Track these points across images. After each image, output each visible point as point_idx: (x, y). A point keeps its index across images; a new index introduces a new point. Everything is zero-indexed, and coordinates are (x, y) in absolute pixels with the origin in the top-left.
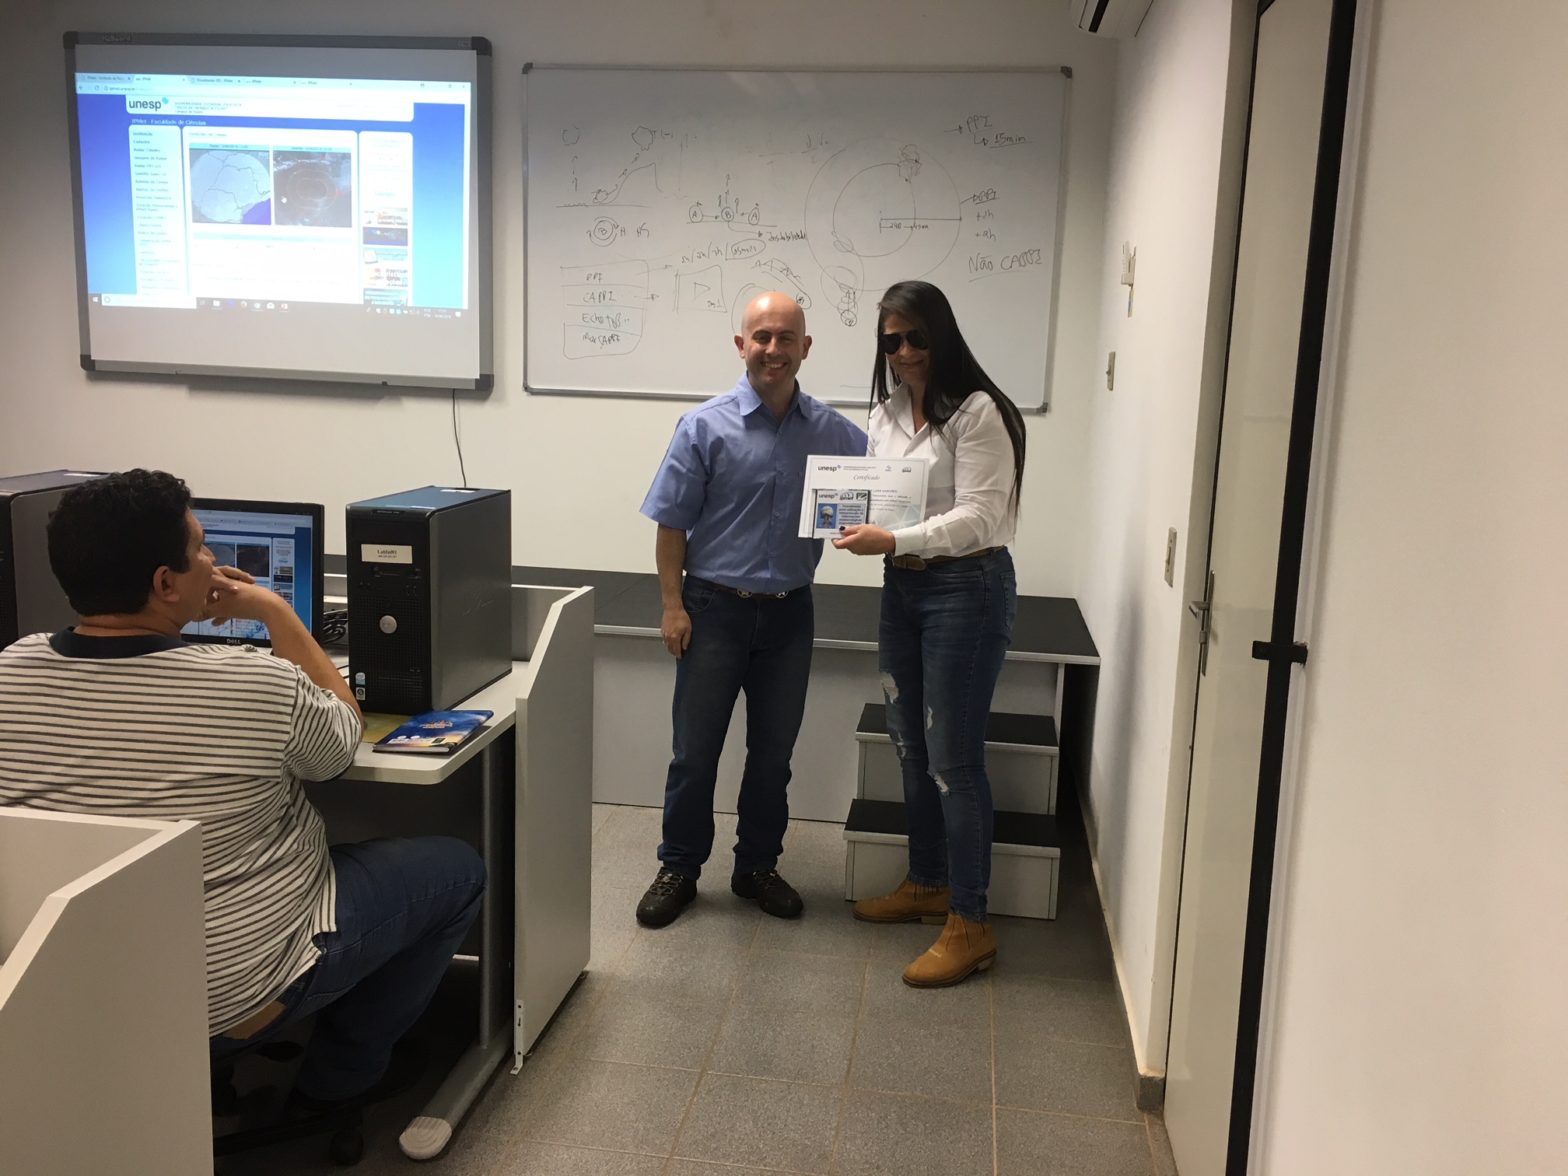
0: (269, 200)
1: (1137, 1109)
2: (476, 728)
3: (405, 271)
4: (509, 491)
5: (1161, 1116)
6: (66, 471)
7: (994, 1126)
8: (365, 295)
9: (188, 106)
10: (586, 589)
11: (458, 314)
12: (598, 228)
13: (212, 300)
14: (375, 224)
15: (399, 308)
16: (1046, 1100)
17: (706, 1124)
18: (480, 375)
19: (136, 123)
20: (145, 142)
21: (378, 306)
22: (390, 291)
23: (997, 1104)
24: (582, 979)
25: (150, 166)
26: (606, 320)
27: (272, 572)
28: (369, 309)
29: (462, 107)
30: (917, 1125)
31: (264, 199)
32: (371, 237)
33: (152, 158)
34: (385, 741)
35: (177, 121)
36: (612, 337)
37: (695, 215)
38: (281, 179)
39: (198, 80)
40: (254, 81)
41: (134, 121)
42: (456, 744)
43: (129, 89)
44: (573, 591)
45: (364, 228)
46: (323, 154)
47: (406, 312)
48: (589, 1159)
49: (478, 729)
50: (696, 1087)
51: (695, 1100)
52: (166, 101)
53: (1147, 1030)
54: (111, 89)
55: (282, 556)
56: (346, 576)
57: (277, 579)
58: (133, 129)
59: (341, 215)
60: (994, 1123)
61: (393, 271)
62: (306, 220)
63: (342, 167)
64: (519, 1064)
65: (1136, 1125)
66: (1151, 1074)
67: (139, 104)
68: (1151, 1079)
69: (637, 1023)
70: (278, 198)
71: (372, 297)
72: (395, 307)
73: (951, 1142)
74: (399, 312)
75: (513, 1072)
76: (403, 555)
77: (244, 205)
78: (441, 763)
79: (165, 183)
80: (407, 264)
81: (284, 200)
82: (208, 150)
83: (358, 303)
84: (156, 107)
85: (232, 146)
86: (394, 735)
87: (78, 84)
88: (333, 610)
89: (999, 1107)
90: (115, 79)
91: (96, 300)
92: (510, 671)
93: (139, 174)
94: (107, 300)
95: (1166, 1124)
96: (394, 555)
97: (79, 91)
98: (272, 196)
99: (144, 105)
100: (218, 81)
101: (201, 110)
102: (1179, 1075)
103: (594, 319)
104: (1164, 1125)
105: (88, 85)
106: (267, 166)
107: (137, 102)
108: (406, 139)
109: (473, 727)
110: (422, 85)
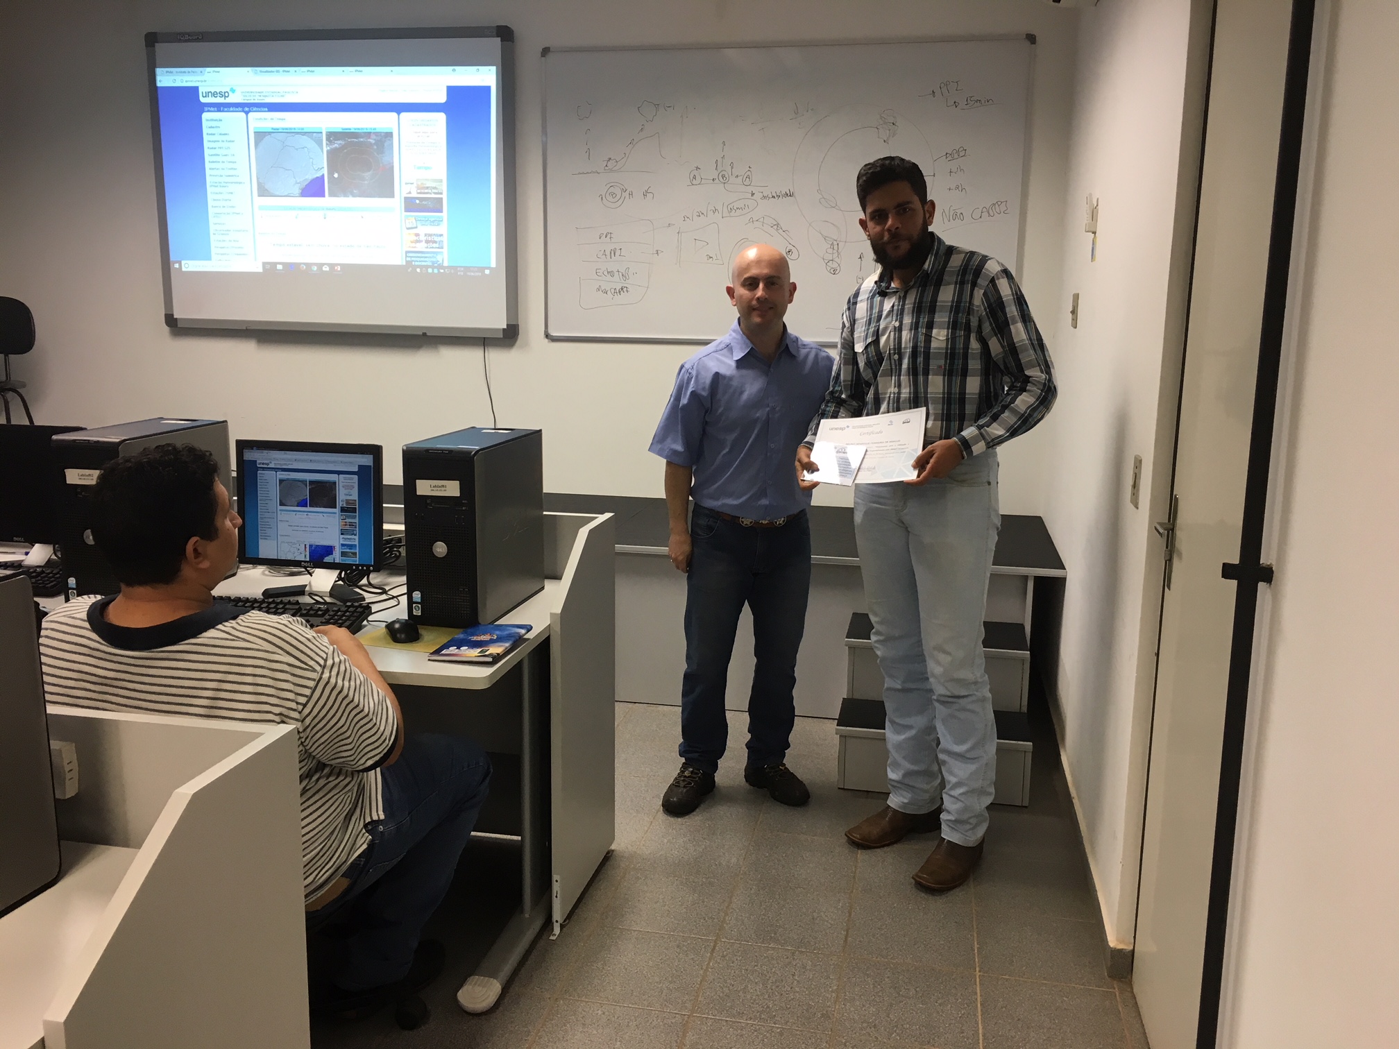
0: (323, 176)
1: (1107, 977)
2: (517, 640)
3: (441, 235)
4: (541, 430)
5: (1130, 984)
6: (162, 419)
7: (978, 991)
8: (406, 256)
9: (252, 94)
10: (608, 515)
11: (487, 272)
12: (609, 191)
13: (276, 264)
14: (414, 194)
15: (435, 267)
16: (1024, 968)
17: (722, 985)
18: (507, 325)
19: (209, 111)
20: (216, 127)
21: (418, 266)
22: (428, 253)
23: (980, 971)
24: (608, 857)
25: (220, 148)
26: (616, 274)
27: (339, 504)
28: (411, 269)
29: (488, 89)
30: (908, 989)
31: (319, 175)
32: (411, 205)
33: (223, 141)
34: (437, 652)
35: (243, 108)
36: (622, 289)
37: (695, 177)
38: (332, 155)
39: (261, 71)
40: (308, 71)
41: (206, 109)
42: (498, 654)
43: (202, 81)
44: (596, 518)
45: (405, 198)
46: (368, 134)
47: (442, 271)
48: (621, 1015)
49: (518, 641)
50: (712, 954)
51: (711, 964)
52: (233, 91)
53: (1116, 908)
54: (186, 81)
55: (348, 491)
56: (403, 506)
57: (343, 510)
58: (206, 116)
59: (385, 187)
60: (978, 989)
61: (430, 235)
62: (355, 191)
63: (385, 145)
64: (557, 930)
65: (1107, 992)
66: (1120, 947)
67: (210, 94)
68: (1120, 951)
69: (657, 895)
70: (331, 173)
71: (412, 259)
72: (433, 267)
73: (940, 1005)
74: (436, 271)
75: (552, 938)
76: (452, 489)
77: (301, 180)
78: (487, 671)
79: (233, 162)
80: (442, 229)
81: (336, 175)
82: (270, 133)
83: (400, 264)
84: (225, 97)
85: (291, 129)
86: (446, 646)
87: (158, 78)
88: (390, 536)
89: (981, 974)
90: (189, 72)
91: (177, 266)
92: (543, 588)
93: (212, 155)
94: (187, 266)
95: (1134, 991)
96: (445, 489)
97: (159, 84)
98: (325, 172)
99: (214, 94)
100: (278, 71)
101: (264, 98)
102: (1145, 948)
103: (606, 273)
104: (1133, 992)
105: (167, 78)
106: (320, 144)
107: (208, 92)
108: (441, 117)
109: (513, 639)
110: (454, 70)
